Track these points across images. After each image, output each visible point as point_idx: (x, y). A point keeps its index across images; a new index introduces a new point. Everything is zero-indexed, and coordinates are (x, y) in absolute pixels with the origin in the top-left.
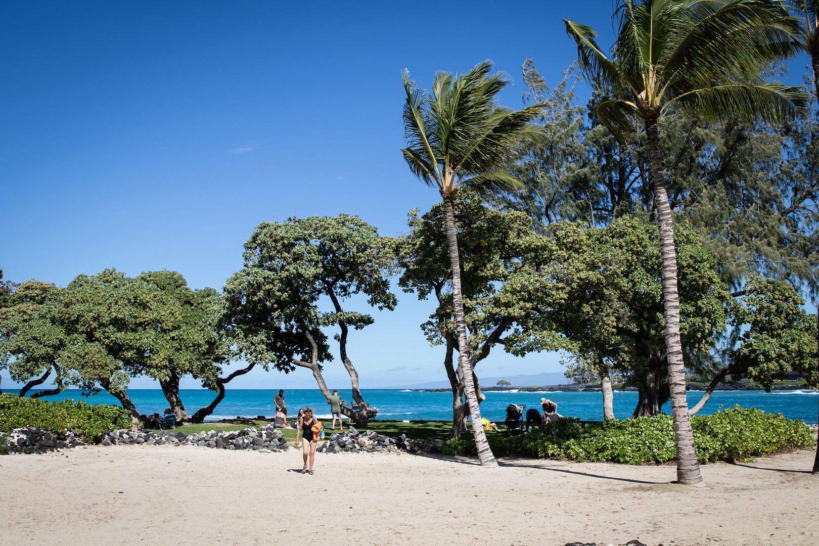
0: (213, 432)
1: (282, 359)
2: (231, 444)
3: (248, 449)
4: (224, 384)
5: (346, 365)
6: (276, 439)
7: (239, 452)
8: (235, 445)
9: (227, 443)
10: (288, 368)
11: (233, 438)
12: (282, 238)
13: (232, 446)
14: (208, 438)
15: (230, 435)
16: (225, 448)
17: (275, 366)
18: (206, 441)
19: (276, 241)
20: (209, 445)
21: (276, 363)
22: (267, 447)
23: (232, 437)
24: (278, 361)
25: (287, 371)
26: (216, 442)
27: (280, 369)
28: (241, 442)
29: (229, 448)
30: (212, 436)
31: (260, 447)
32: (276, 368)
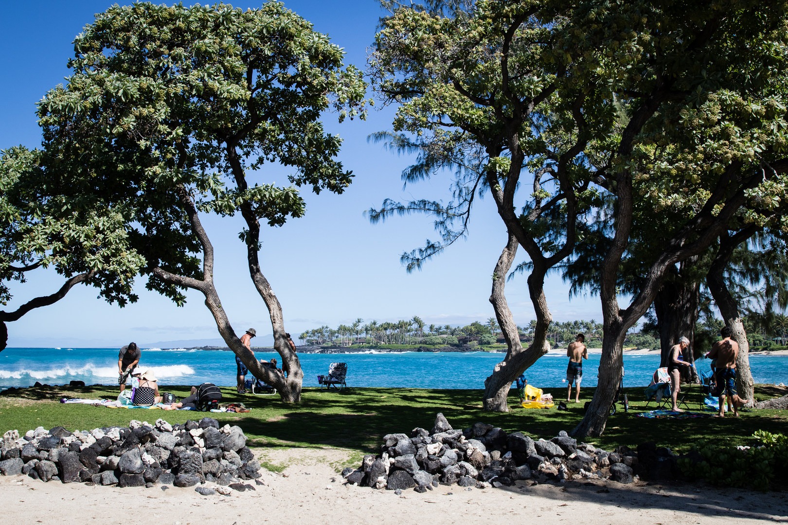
0: (43, 432)
1: (115, 282)
2: (105, 467)
3: (159, 485)
4: (8, 324)
5: (261, 287)
6: (233, 452)
7: (135, 494)
8: (118, 472)
9: (91, 467)
10: (125, 297)
11: (107, 453)
12: (173, 18)
13: (109, 475)
14: (32, 452)
15: (99, 442)
16: (89, 481)
17: (102, 293)
18: (26, 460)
19: (159, 23)
20: (37, 473)
21: (103, 288)
22: (214, 475)
23: (105, 448)
24: (107, 286)
25: (122, 303)
26: (58, 464)
27: (111, 300)
28: (138, 463)
29: (101, 482)
30: (45, 445)
31: (197, 477)
32: (104, 298)
